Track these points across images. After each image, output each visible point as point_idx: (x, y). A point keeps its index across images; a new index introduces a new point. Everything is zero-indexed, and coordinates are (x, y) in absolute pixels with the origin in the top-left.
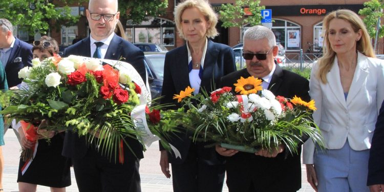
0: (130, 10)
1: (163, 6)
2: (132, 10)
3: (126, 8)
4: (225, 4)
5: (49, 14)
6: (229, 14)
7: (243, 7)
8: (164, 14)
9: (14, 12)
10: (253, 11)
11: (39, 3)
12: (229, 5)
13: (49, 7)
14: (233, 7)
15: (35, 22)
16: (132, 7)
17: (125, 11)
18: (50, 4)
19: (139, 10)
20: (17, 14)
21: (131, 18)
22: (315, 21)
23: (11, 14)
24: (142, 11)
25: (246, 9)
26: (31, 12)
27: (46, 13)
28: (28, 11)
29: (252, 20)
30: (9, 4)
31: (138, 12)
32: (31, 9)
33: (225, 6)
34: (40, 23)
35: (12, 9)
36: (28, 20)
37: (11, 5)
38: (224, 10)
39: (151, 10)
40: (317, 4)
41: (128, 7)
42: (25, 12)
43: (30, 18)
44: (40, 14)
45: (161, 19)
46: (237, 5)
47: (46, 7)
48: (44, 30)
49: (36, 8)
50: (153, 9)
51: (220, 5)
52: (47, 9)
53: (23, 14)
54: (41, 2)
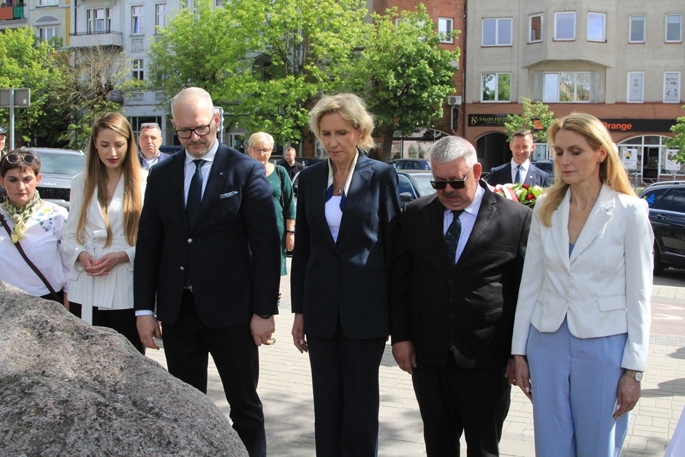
0: (399, 119)
1: (438, 115)
2: (401, 119)
3: (393, 117)
4: (512, 115)
5: (302, 121)
6: (515, 127)
7: (532, 120)
8: (438, 125)
9: (261, 117)
10: (544, 124)
11: (289, 108)
12: (516, 116)
13: (302, 112)
14: (520, 118)
15: (286, 129)
16: (401, 116)
17: (392, 120)
18: (303, 109)
19: (409, 120)
20: (263, 120)
21: (399, 128)
22: (619, 139)
23: (256, 120)
24: (412, 120)
25: (536, 121)
26: (280, 117)
27: (298, 120)
28: (276, 116)
29: (543, 135)
30: (255, 107)
31: (407, 122)
32: (280, 115)
33: (511, 118)
34: (290, 130)
35: (258, 114)
36: (277, 127)
37: (257, 109)
38: (510, 122)
39: (422, 119)
40: (621, 118)
41: (396, 115)
42: (273, 118)
43: (279, 125)
44: (292, 120)
45: (435, 131)
46: (526, 117)
47: (299, 112)
48: (295, 139)
49: (286, 114)
50: (426, 119)
51: (506, 116)
52: (300, 115)
53: (270, 120)
54: (293, 107)
